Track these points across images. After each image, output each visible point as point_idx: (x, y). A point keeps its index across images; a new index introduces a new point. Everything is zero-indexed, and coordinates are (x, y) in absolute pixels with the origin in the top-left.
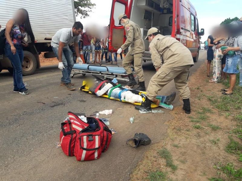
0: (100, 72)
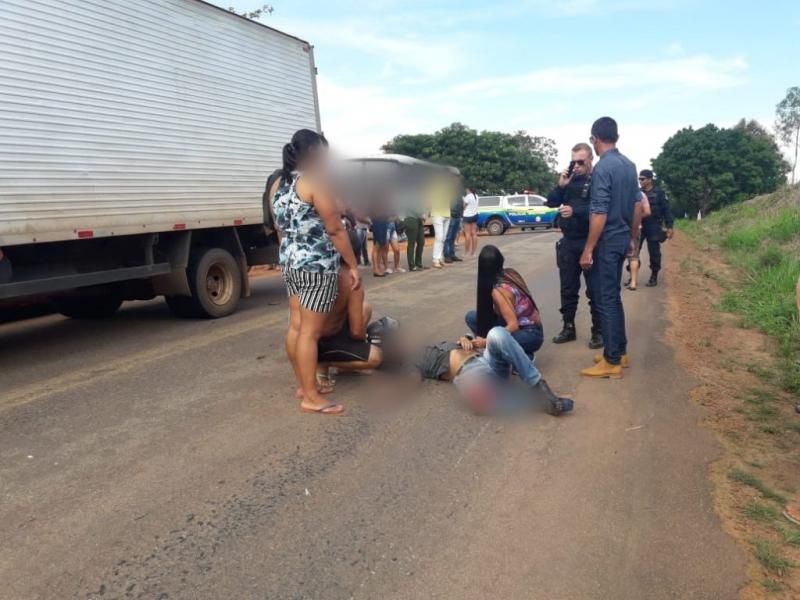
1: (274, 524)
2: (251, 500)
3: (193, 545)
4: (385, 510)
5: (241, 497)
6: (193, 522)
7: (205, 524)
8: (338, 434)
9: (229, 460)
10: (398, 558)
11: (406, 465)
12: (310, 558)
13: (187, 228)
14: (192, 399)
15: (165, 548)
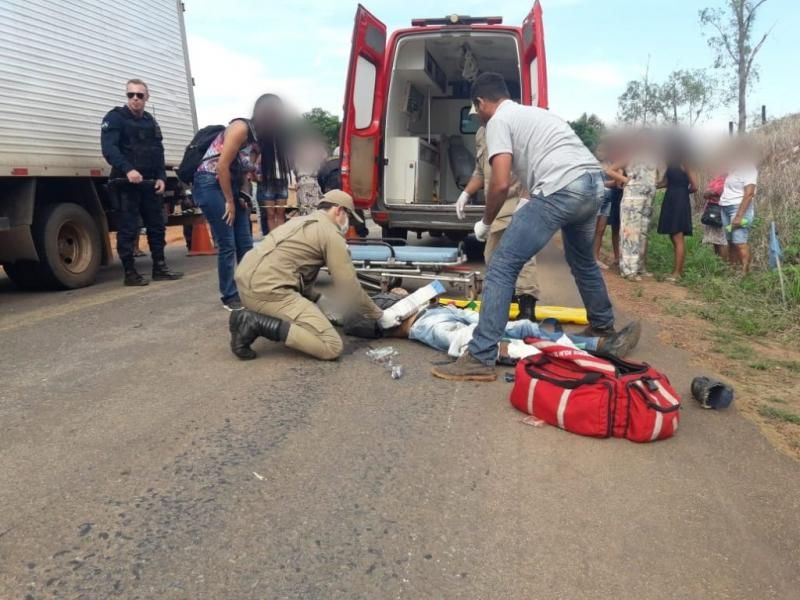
0: (367, 262)
1: (223, 525)
2: (178, 493)
3: (98, 572)
4: (382, 489)
5: (161, 491)
6: (90, 534)
7: (112, 536)
8: (278, 401)
9: (128, 443)
10: (433, 553)
11: (384, 432)
12: (298, 570)
13: (31, 174)
14: (58, 371)
15: (50, 583)
